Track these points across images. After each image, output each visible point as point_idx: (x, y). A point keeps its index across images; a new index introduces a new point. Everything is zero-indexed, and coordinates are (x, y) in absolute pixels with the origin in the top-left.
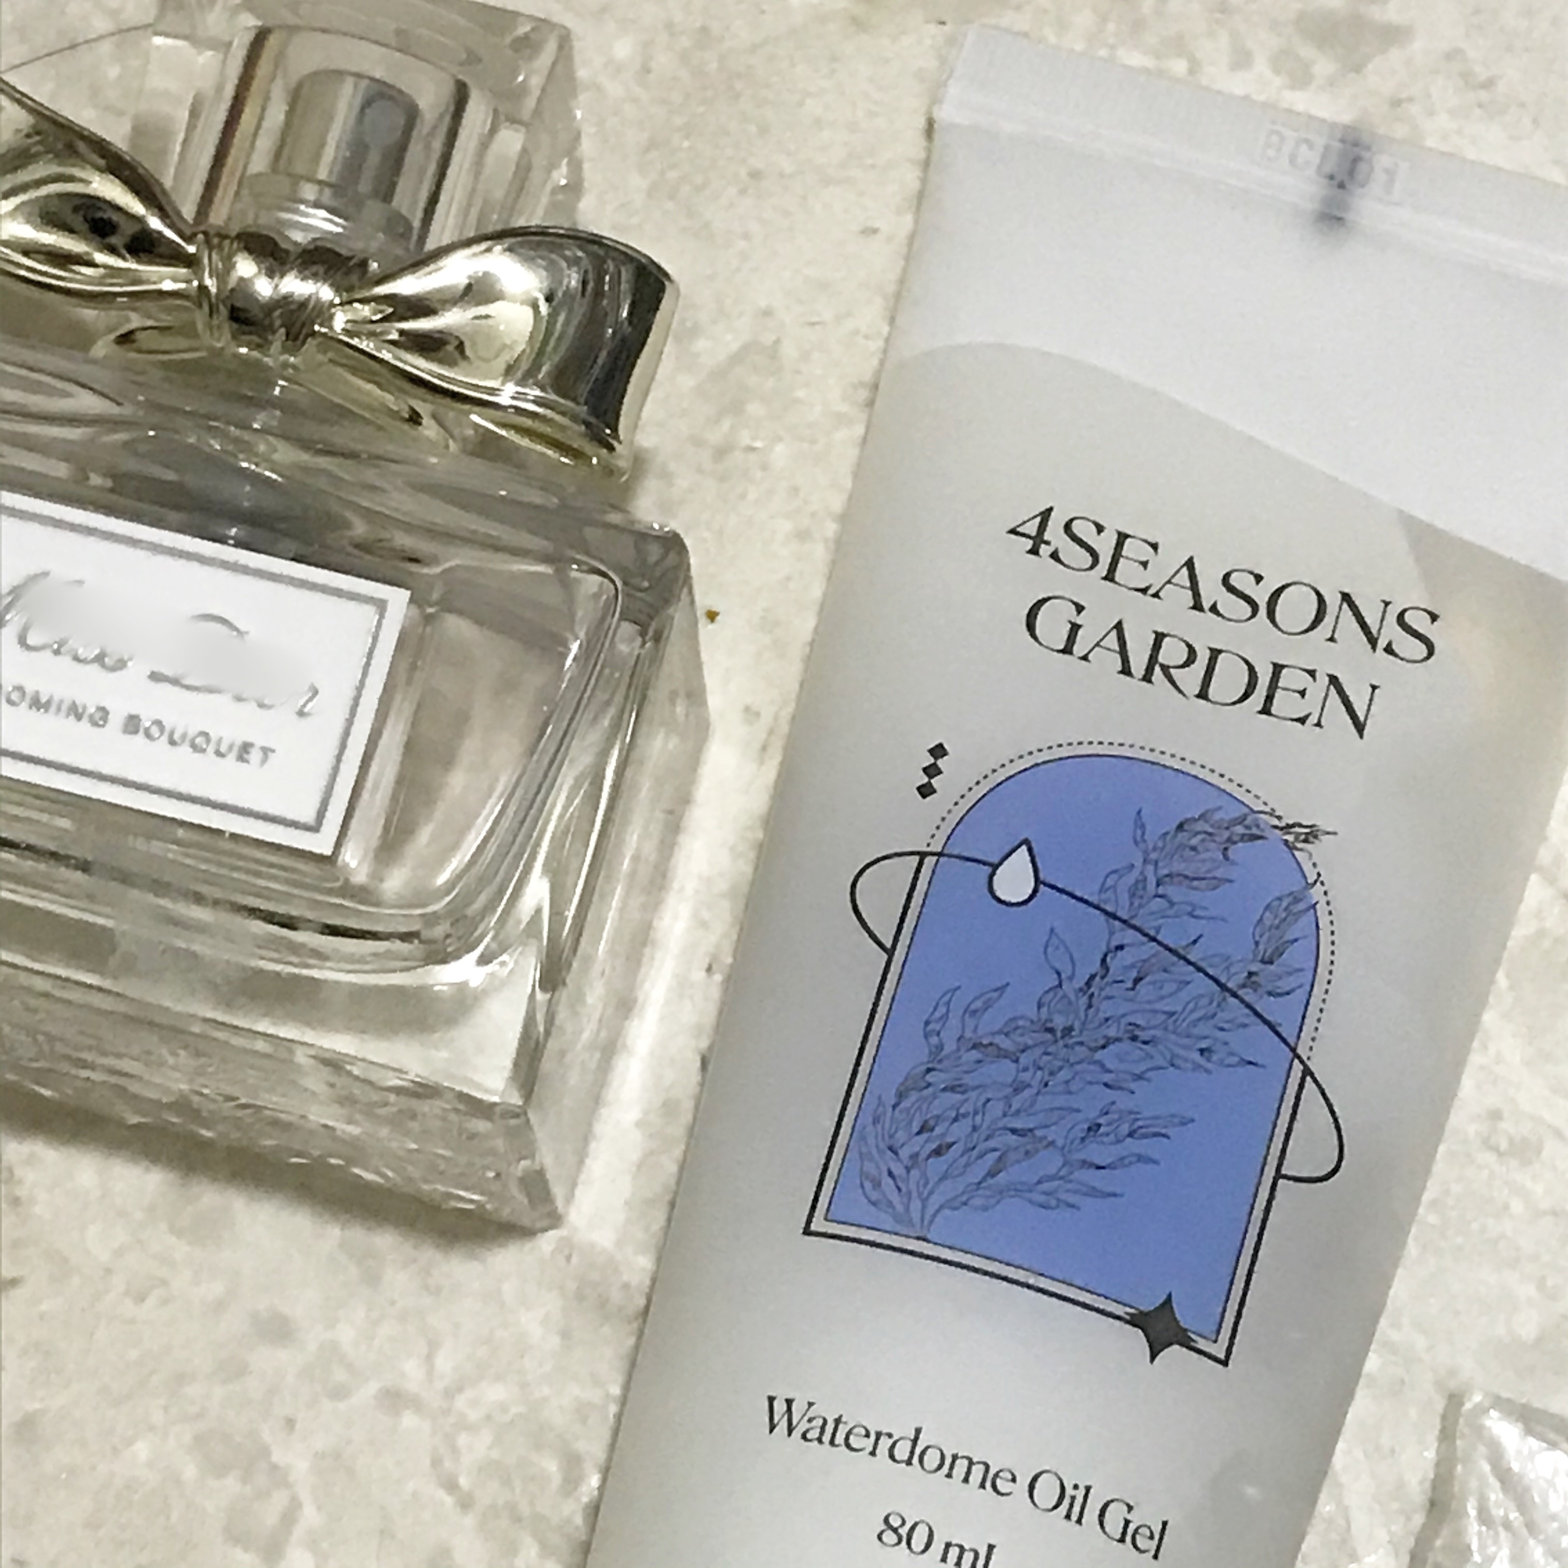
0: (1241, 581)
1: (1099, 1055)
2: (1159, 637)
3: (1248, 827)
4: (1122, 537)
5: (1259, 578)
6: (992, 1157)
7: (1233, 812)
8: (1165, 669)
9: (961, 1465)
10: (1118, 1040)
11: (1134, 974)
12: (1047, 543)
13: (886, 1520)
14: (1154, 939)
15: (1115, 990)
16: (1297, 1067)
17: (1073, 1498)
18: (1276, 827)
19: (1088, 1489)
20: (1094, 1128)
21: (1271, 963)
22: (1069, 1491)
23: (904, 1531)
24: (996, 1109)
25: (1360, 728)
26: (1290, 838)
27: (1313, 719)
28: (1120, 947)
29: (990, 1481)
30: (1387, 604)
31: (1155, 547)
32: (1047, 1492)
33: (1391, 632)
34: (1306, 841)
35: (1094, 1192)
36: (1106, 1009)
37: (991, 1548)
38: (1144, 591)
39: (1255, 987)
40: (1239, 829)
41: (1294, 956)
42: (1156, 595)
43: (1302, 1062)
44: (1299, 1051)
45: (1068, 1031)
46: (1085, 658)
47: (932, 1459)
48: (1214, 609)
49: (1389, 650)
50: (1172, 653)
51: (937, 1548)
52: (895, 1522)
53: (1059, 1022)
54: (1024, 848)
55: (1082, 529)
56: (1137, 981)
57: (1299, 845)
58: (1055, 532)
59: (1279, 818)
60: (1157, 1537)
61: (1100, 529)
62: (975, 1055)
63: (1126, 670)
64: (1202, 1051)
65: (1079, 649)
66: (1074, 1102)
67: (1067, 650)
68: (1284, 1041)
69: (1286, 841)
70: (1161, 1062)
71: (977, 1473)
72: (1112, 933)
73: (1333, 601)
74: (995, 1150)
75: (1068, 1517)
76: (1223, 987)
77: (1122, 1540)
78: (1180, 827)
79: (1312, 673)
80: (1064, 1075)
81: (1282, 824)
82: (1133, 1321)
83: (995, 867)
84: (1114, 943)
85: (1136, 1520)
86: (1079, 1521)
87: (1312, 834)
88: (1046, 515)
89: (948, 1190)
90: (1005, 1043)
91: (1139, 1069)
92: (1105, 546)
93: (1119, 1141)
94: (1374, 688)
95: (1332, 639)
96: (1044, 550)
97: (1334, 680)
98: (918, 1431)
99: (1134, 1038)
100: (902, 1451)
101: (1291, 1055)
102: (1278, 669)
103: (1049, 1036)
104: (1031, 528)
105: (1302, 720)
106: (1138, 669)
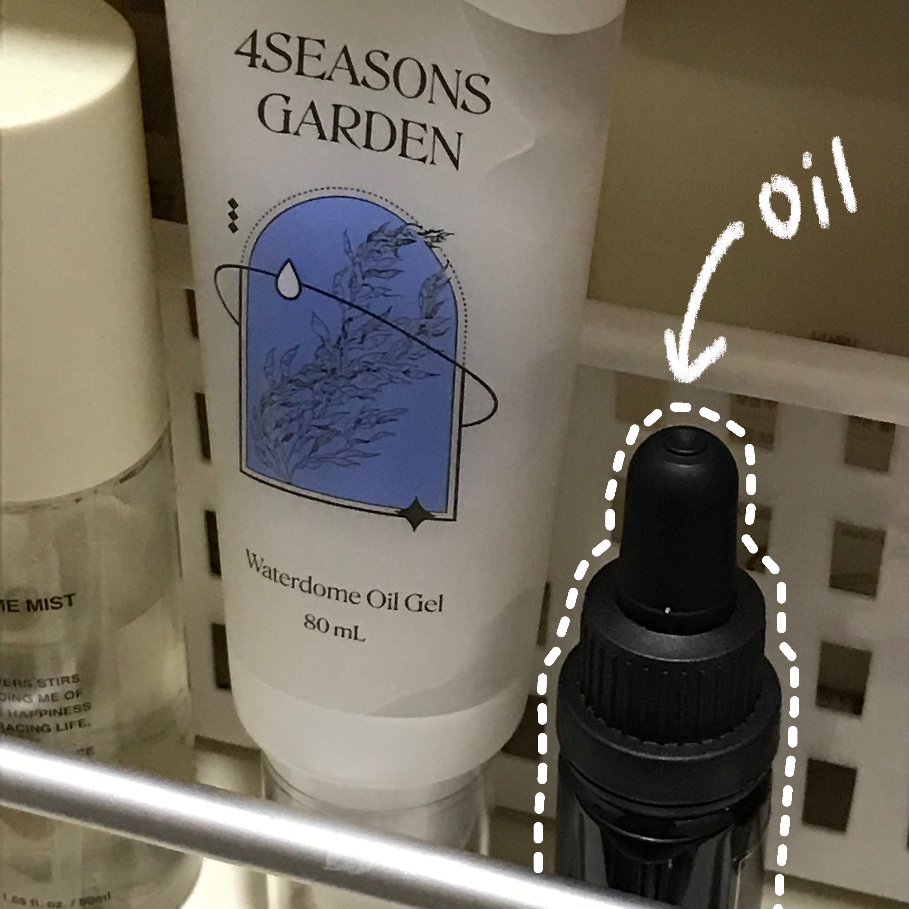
0: (377, 59)
2: (337, 107)
3: (405, 235)
4: (302, 40)
5: (386, 56)
8: (344, 130)
9: (334, 592)
12: (259, 57)
13: (307, 616)
17: (390, 600)
19: (396, 594)
22: (388, 597)
23: (315, 622)
25: (456, 163)
27: (429, 160)
29: (349, 598)
30: (458, 72)
31: (322, 42)
32: (376, 599)
33: (464, 95)
37: (356, 627)
38: (322, 77)
42: (330, 78)
46: (297, 133)
47: (319, 590)
48: (365, 83)
49: (464, 106)
50: (347, 118)
51: (332, 630)
52: (310, 618)
55: (278, 41)
58: (262, 49)
60: (438, 604)
61: (287, 38)
63: (322, 137)
65: (292, 128)
67: (286, 130)
71: (341, 595)
73: (429, 73)
75: (390, 608)
77: (420, 610)
79: (424, 126)
85: (424, 600)
86: (396, 609)
88: (254, 35)
92: (292, 49)
93: (373, 426)
94: (460, 134)
95: (431, 102)
96: (259, 62)
97: (437, 131)
98: (310, 578)
100: (305, 586)
102: (406, 123)
104: (247, 49)
105: (424, 160)
106: (329, 134)
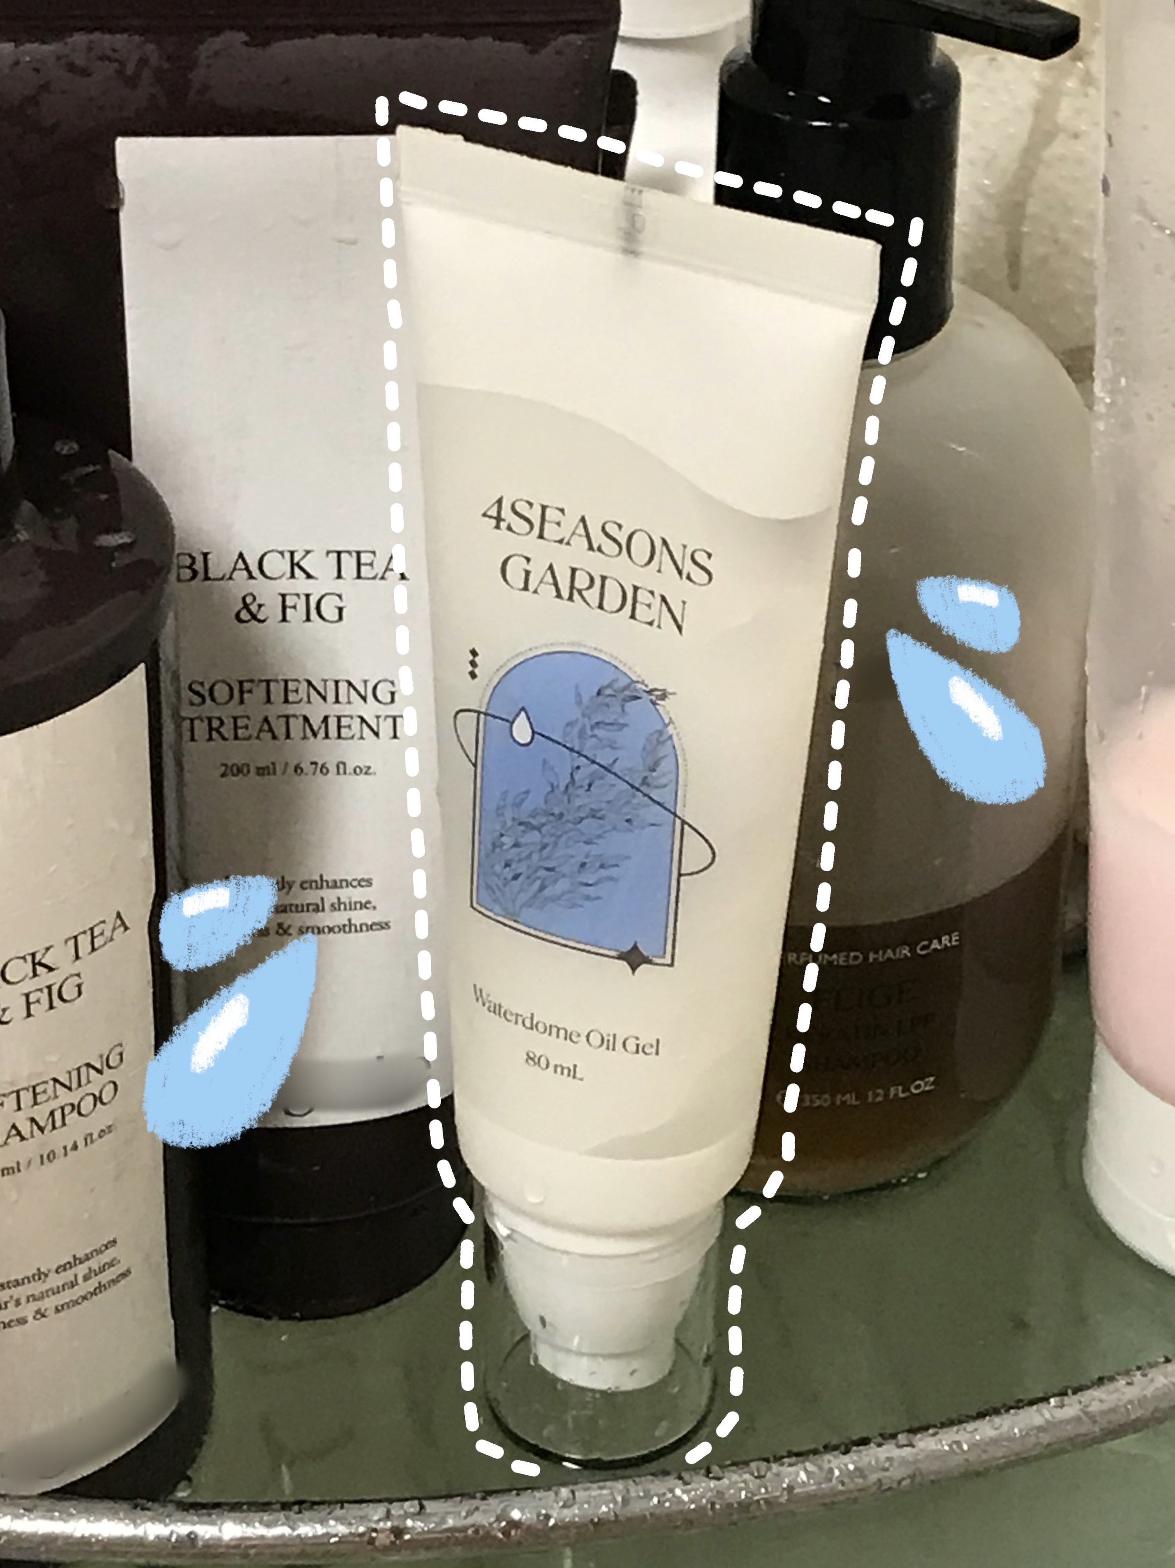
0: (612, 529)
1: (579, 826)
2: (574, 571)
3: (631, 691)
4: (544, 508)
5: (620, 526)
6: (538, 883)
7: (624, 682)
8: (580, 592)
9: (554, 1030)
10: (587, 817)
11: (587, 782)
12: (504, 520)
13: (528, 1055)
14: (593, 762)
15: (581, 792)
16: (678, 822)
17: (608, 1041)
18: (645, 691)
19: (614, 1036)
20: (583, 865)
21: (654, 770)
22: (606, 1038)
23: (536, 1060)
24: (535, 857)
25: (680, 628)
26: (654, 698)
27: (656, 623)
28: (578, 768)
29: (568, 1037)
30: (685, 547)
31: (562, 511)
32: (595, 1039)
33: (688, 567)
34: (663, 699)
35: (587, 898)
36: (578, 802)
37: (575, 1066)
38: (561, 541)
39: (648, 785)
40: (627, 693)
41: (665, 766)
42: (568, 543)
43: (679, 818)
44: (678, 813)
45: (561, 815)
46: (535, 592)
47: (541, 1028)
48: (599, 549)
49: (689, 578)
50: (582, 581)
51: (551, 1068)
52: (532, 1055)
53: (557, 811)
54: (523, 714)
55: (521, 507)
56: (590, 785)
57: (659, 702)
58: (506, 512)
59: (646, 686)
60: (655, 1047)
61: (531, 504)
62: (522, 828)
63: (559, 596)
64: (628, 821)
65: (532, 586)
66: (570, 852)
67: (526, 588)
68: (669, 811)
69: (651, 701)
70: (608, 828)
71: (562, 1032)
72: (573, 760)
73: (658, 544)
74: (539, 878)
75: (608, 1048)
76: (632, 786)
77: (637, 1052)
78: (599, 693)
79: (652, 593)
80: (563, 839)
81: (648, 689)
82: (620, 957)
83: (512, 723)
84: (575, 765)
85: (641, 1043)
86: (614, 1049)
87: (664, 696)
88: (500, 501)
89: (523, 898)
90: (534, 822)
91: (599, 832)
92: (535, 515)
93: (597, 870)
94: (684, 603)
95: (659, 571)
96: (503, 525)
97: (663, 599)
98: (532, 1015)
99: (594, 816)
100: (528, 1024)
101: (672, 816)
102: (636, 589)
103: (551, 818)
104: (493, 512)
105: (651, 624)
106: (565, 593)
